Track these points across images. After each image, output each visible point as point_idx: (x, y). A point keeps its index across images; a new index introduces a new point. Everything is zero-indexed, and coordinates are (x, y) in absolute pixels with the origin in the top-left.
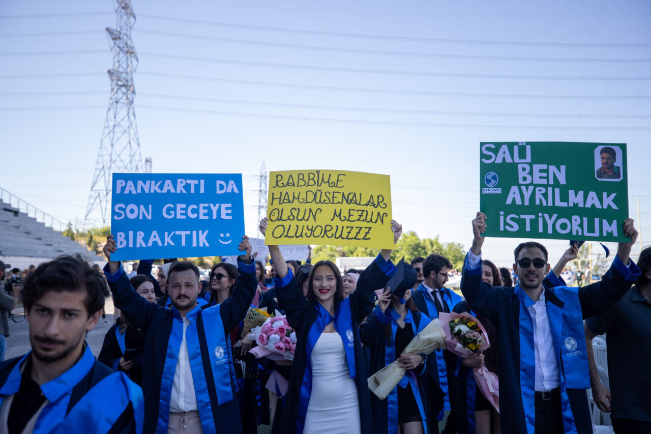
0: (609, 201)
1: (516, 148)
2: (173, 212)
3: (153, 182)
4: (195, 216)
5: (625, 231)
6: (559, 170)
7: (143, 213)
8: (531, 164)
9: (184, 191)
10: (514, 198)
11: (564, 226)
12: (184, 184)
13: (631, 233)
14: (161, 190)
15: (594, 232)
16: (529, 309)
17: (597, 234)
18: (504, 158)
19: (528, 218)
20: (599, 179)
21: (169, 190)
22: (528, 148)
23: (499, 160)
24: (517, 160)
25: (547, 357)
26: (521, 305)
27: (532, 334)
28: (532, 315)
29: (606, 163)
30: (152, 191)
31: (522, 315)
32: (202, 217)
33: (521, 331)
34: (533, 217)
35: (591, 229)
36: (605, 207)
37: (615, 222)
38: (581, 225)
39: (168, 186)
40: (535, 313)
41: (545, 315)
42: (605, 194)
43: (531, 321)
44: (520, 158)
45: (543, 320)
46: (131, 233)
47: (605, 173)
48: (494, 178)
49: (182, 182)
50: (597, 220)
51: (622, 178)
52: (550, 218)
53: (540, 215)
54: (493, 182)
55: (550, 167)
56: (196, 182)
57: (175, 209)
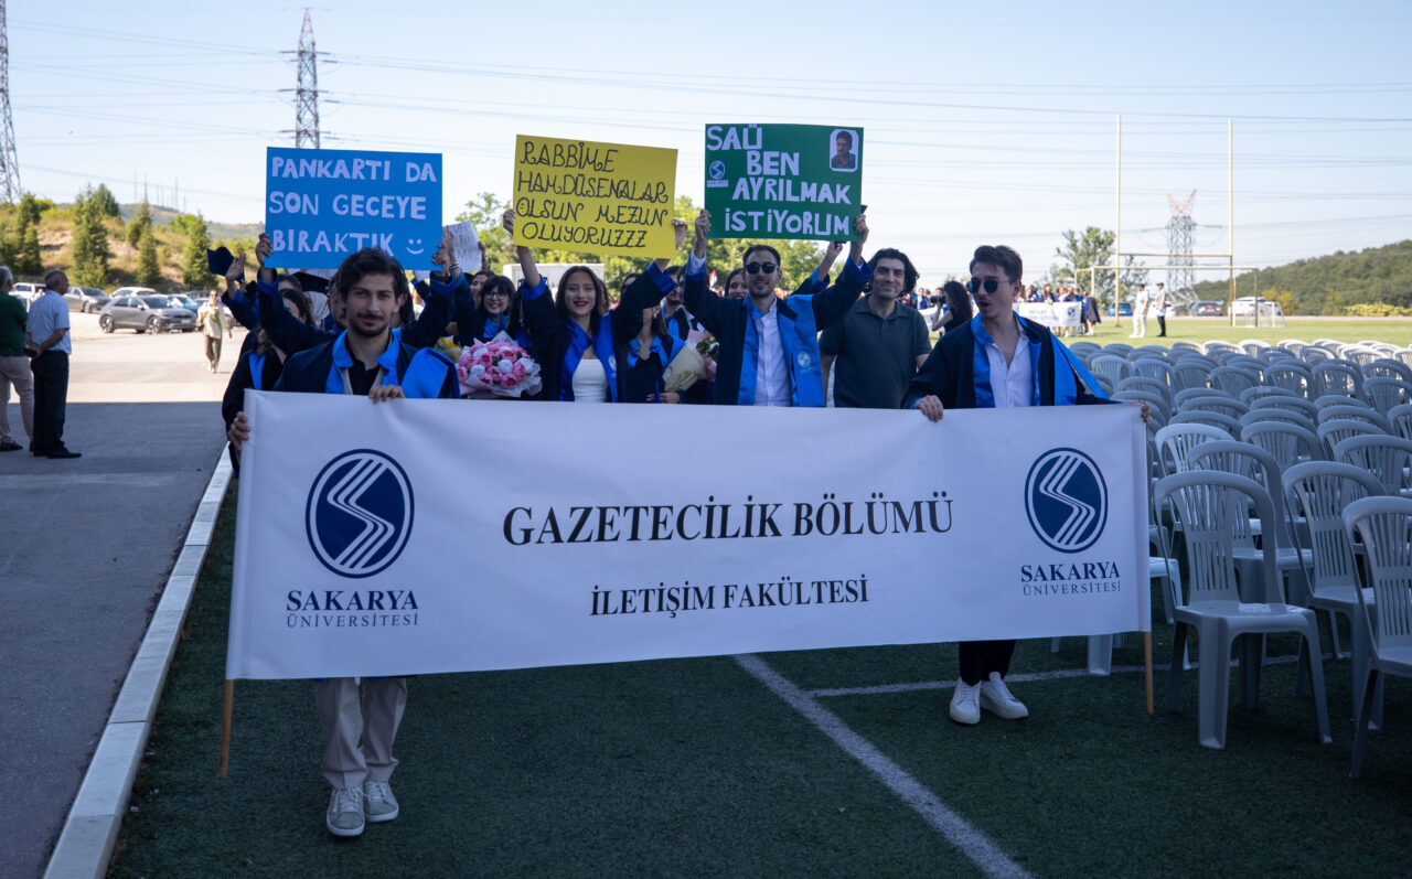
0: (842, 194)
1: (746, 131)
2: (346, 206)
3: (321, 162)
4: (376, 212)
5: (855, 228)
6: (792, 158)
7: (308, 207)
8: (761, 151)
9: (362, 177)
10: (742, 193)
11: (794, 224)
12: (362, 166)
13: (861, 231)
14: (332, 174)
15: (825, 230)
16: (757, 322)
17: (828, 233)
18: (732, 144)
19: (756, 215)
20: (834, 170)
21: (341, 175)
22: (759, 131)
23: (726, 147)
24: (746, 146)
25: (774, 375)
26: (749, 318)
27: (757, 351)
28: (759, 329)
29: (842, 151)
30: (319, 175)
31: (749, 328)
32: (385, 215)
33: (746, 346)
34: (762, 214)
35: (822, 228)
36: (838, 201)
37: (847, 218)
38: (812, 223)
39: (341, 169)
40: (763, 327)
41: (776, 329)
42: (838, 186)
43: (757, 335)
44: (750, 144)
45: (773, 334)
46: (291, 233)
47: (840, 162)
48: (720, 168)
49: (359, 164)
50: (829, 216)
51: (856, 168)
52: (780, 214)
53: (770, 211)
54: (719, 173)
55: (783, 155)
56: (379, 164)
57: (349, 202)
